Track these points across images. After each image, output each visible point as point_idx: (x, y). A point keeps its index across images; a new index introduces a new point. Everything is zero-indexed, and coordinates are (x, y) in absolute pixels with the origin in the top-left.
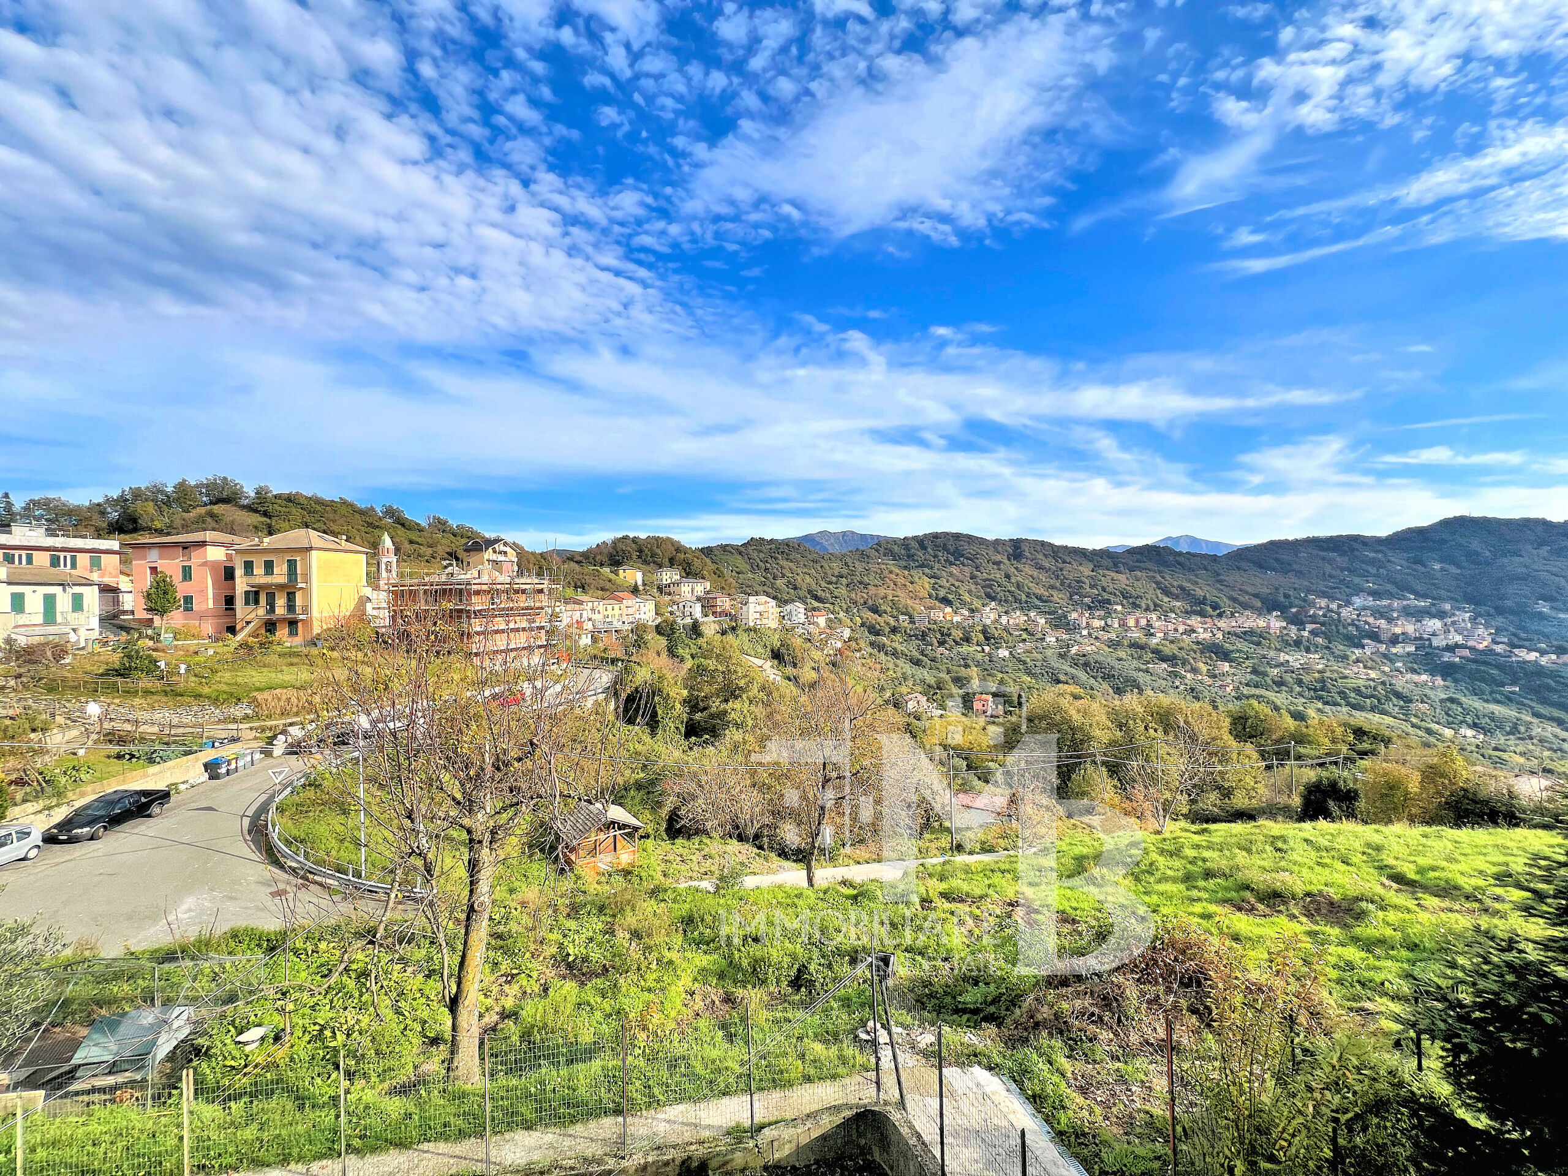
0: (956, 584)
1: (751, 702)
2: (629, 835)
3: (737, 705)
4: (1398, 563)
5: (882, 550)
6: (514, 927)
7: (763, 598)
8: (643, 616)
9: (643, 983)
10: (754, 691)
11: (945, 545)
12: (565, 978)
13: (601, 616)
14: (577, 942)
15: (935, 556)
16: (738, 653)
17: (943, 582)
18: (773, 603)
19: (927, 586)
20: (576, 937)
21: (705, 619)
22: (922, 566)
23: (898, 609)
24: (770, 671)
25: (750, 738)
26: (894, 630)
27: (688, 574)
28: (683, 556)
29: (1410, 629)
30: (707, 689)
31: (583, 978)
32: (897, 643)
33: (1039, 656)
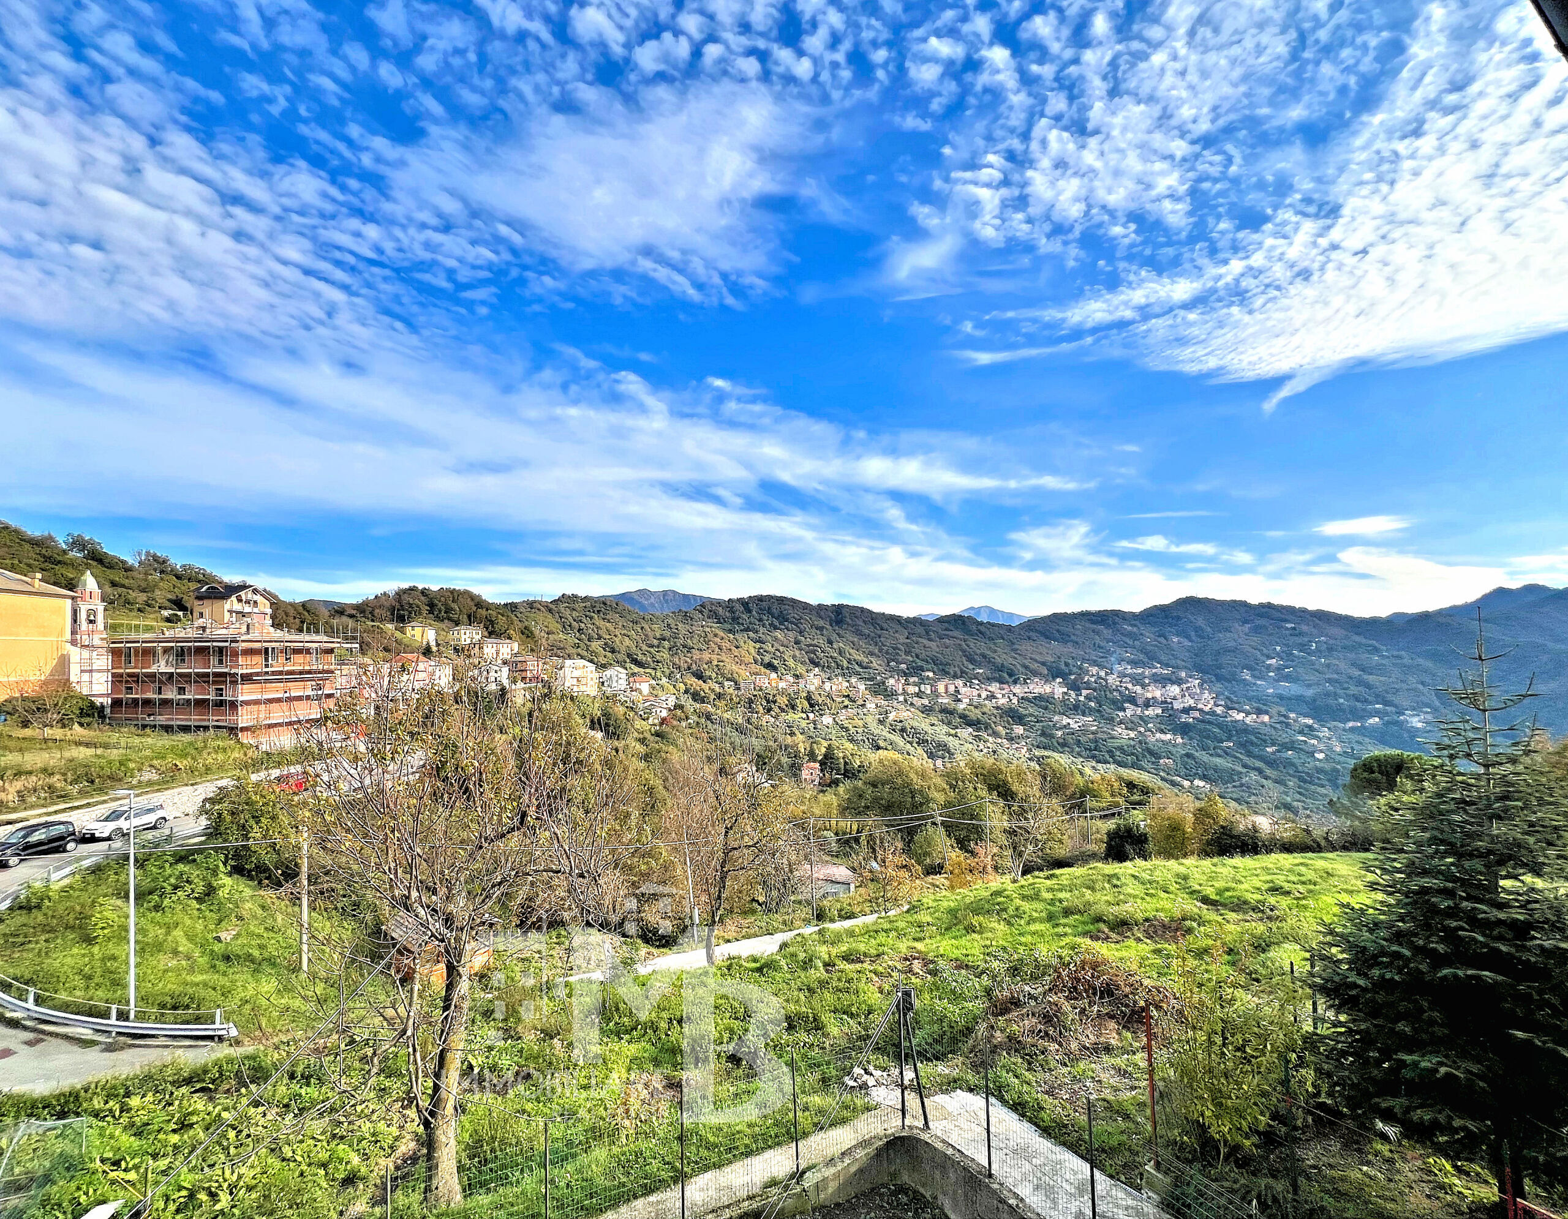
0: (782, 648)
4: (1148, 636)
5: (706, 612)
7: (579, 662)
8: (437, 682)
11: (769, 608)
13: (385, 682)
15: (760, 620)
17: (768, 646)
18: (592, 667)
19: (752, 651)
21: (514, 686)
22: (747, 630)
23: (723, 675)
26: (719, 697)
27: (491, 633)
28: (484, 612)
29: (1158, 694)
32: (723, 710)
33: (861, 723)
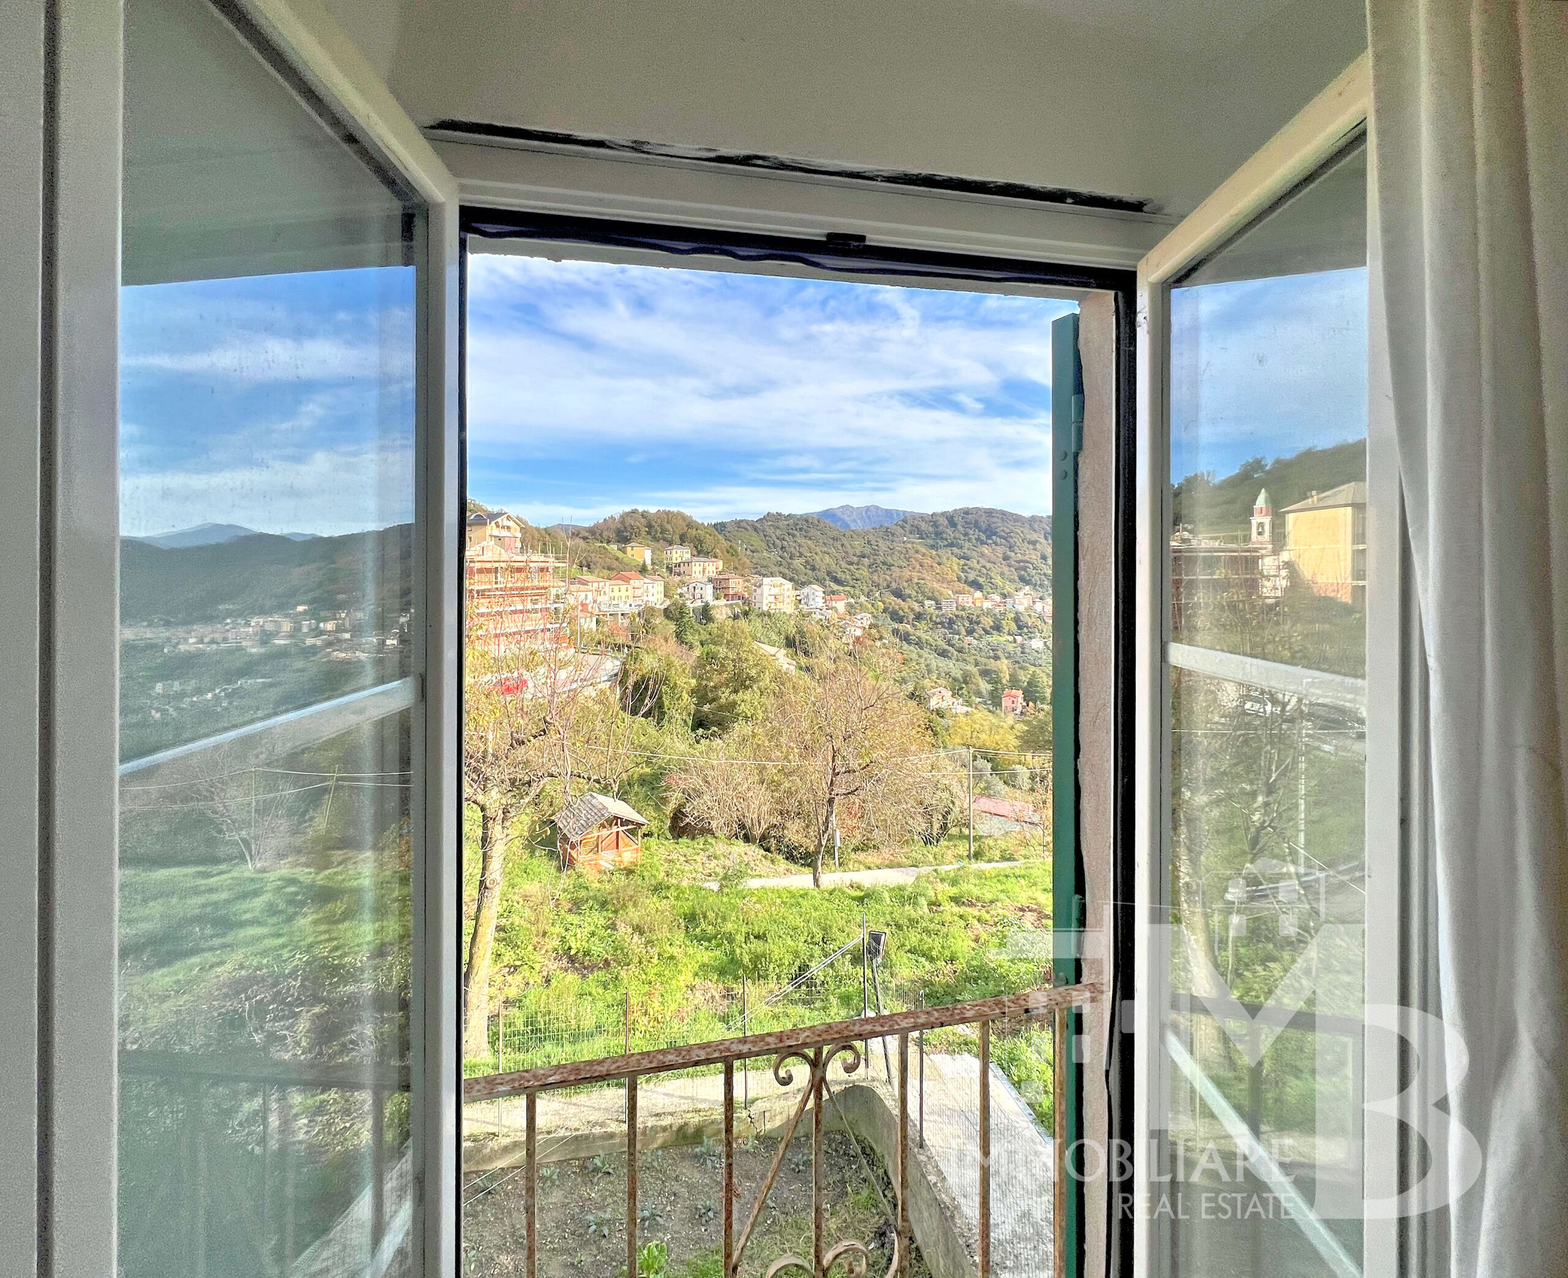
0: (988, 565)
1: (762, 693)
2: (633, 832)
3: (747, 695)
5: (908, 528)
6: (517, 920)
7: (779, 580)
8: (650, 598)
9: (644, 977)
10: (766, 681)
11: (976, 522)
12: (566, 971)
13: (606, 598)
14: (579, 936)
15: (966, 534)
16: (750, 639)
17: (973, 563)
18: (789, 585)
19: (956, 567)
20: (578, 931)
21: (716, 603)
22: (951, 545)
23: (923, 593)
24: (784, 660)
25: (759, 730)
26: (919, 617)
27: (699, 552)
28: (694, 532)
30: (716, 679)
31: (585, 972)
32: (922, 632)
